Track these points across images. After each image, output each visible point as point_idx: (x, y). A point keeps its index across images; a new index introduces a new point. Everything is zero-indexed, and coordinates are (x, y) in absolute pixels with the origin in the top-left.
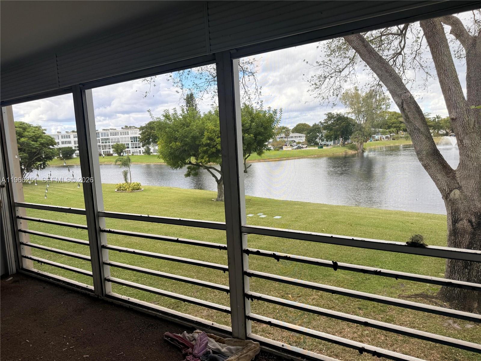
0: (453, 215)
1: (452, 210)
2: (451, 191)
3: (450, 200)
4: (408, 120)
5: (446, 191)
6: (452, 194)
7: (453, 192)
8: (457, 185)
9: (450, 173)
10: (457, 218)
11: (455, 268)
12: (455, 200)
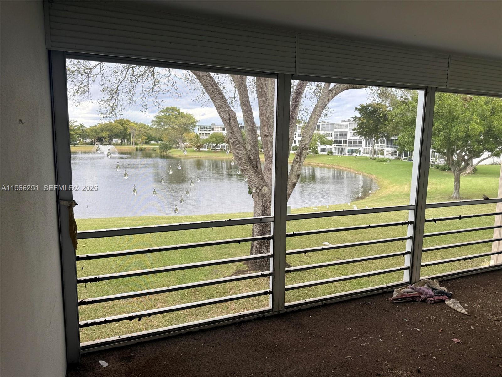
0: (263, 205)
1: (263, 202)
2: (262, 188)
3: (262, 194)
4: (232, 133)
5: (259, 188)
6: (263, 190)
7: (263, 189)
8: (265, 183)
9: (259, 174)
10: (266, 207)
11: (263, 244)
12: (265, 194)
